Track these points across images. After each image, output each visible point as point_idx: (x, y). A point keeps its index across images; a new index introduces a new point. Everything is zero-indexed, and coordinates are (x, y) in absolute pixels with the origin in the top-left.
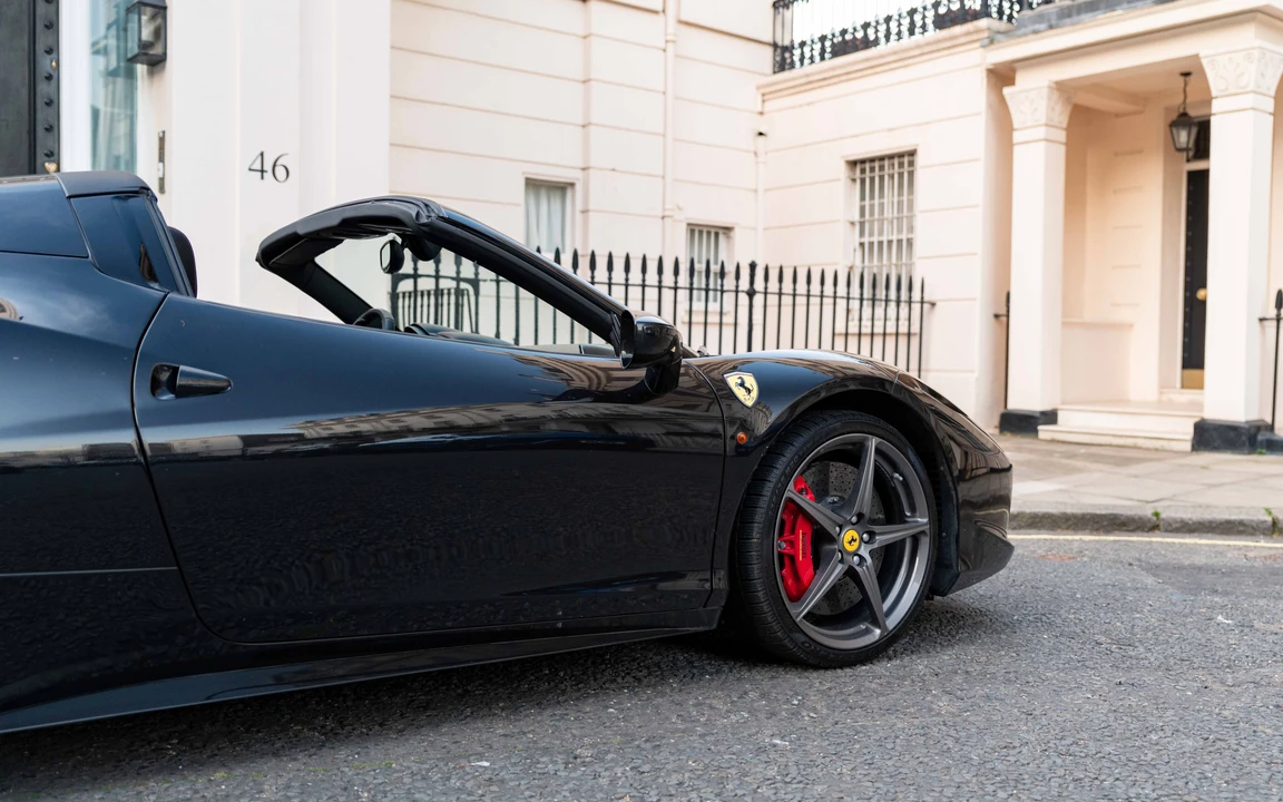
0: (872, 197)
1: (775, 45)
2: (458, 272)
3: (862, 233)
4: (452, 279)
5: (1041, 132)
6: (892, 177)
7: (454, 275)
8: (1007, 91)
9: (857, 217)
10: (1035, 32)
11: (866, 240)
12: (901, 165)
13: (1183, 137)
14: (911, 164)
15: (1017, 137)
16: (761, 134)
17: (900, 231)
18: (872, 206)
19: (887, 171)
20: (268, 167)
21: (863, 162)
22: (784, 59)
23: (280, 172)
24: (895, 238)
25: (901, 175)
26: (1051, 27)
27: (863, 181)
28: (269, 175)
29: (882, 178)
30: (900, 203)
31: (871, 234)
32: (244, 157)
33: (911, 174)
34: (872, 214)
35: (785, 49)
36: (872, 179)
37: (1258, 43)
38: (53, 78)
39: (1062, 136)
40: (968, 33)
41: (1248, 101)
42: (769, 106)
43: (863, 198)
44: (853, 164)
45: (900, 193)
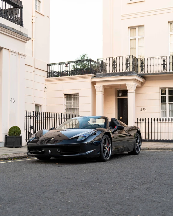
0: (69, 101)
1: (48, 72)
2: (29, 115)
3: (67, 107)
5: (101, 93)
6: (73, 98)
8: (95, 86)
9: (66, 104)
10: (100, 77)
11: (68, 108)
12: (75, 96)
13: (120, 94)
14: (77, 96)
15: (97, 93)
16: (46, 88)
17: (75, 107)
18: (69, 102)
19: (72, 96)
20: (12, 100)
21: (67, 94)
22: (50, 75)
24: (74, 108)
25: (75, 97)
26: (103, 77)
27: (67, 98)
28: (12, 102)
29: (71, 98)
30: (75, 102)
31: (69, 107)
32: (10, 99)
33: (77, 97)
34: (69, 104)
35: (50, 73)
36: (69, 98)
37: (134, 83)
39: (103, 93)
40: (89, 76)
41: (133, 91)
42: (47, 83)
43: (67, 101)
44: (65, 95)
45: (75, 100)
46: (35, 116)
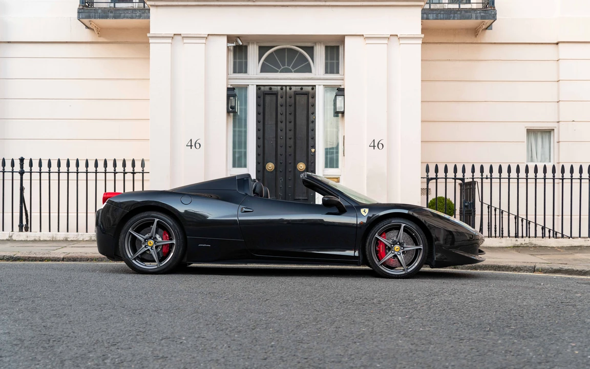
2: (455, 176)
4: (453, 179)
7: (454, 177)
20: (376, 145)
23: (380, 146)
28: (376, 148)
32: (367, 142)
38: (314, 122)
46: (482, 175)
